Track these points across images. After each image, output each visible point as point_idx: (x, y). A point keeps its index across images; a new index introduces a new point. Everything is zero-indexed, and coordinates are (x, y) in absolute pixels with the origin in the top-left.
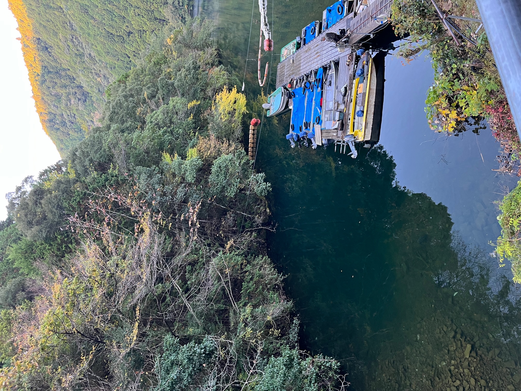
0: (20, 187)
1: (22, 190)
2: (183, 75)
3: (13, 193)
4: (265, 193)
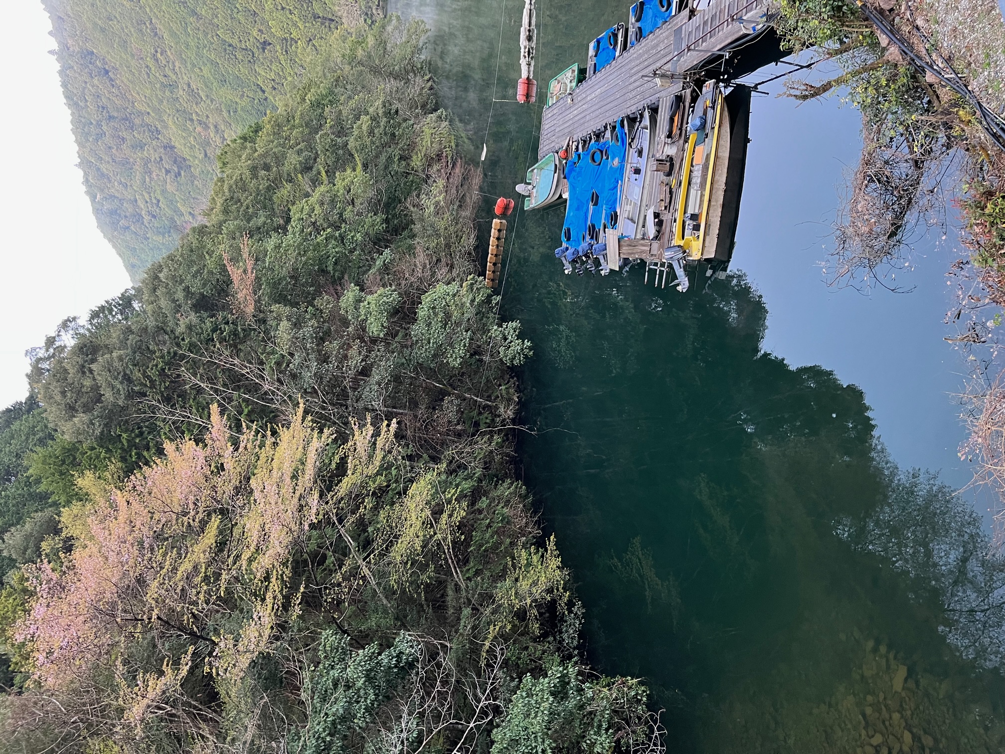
0: (54, 338)
1: (57, 344)
2: (364, 127)
3: (40, 348)
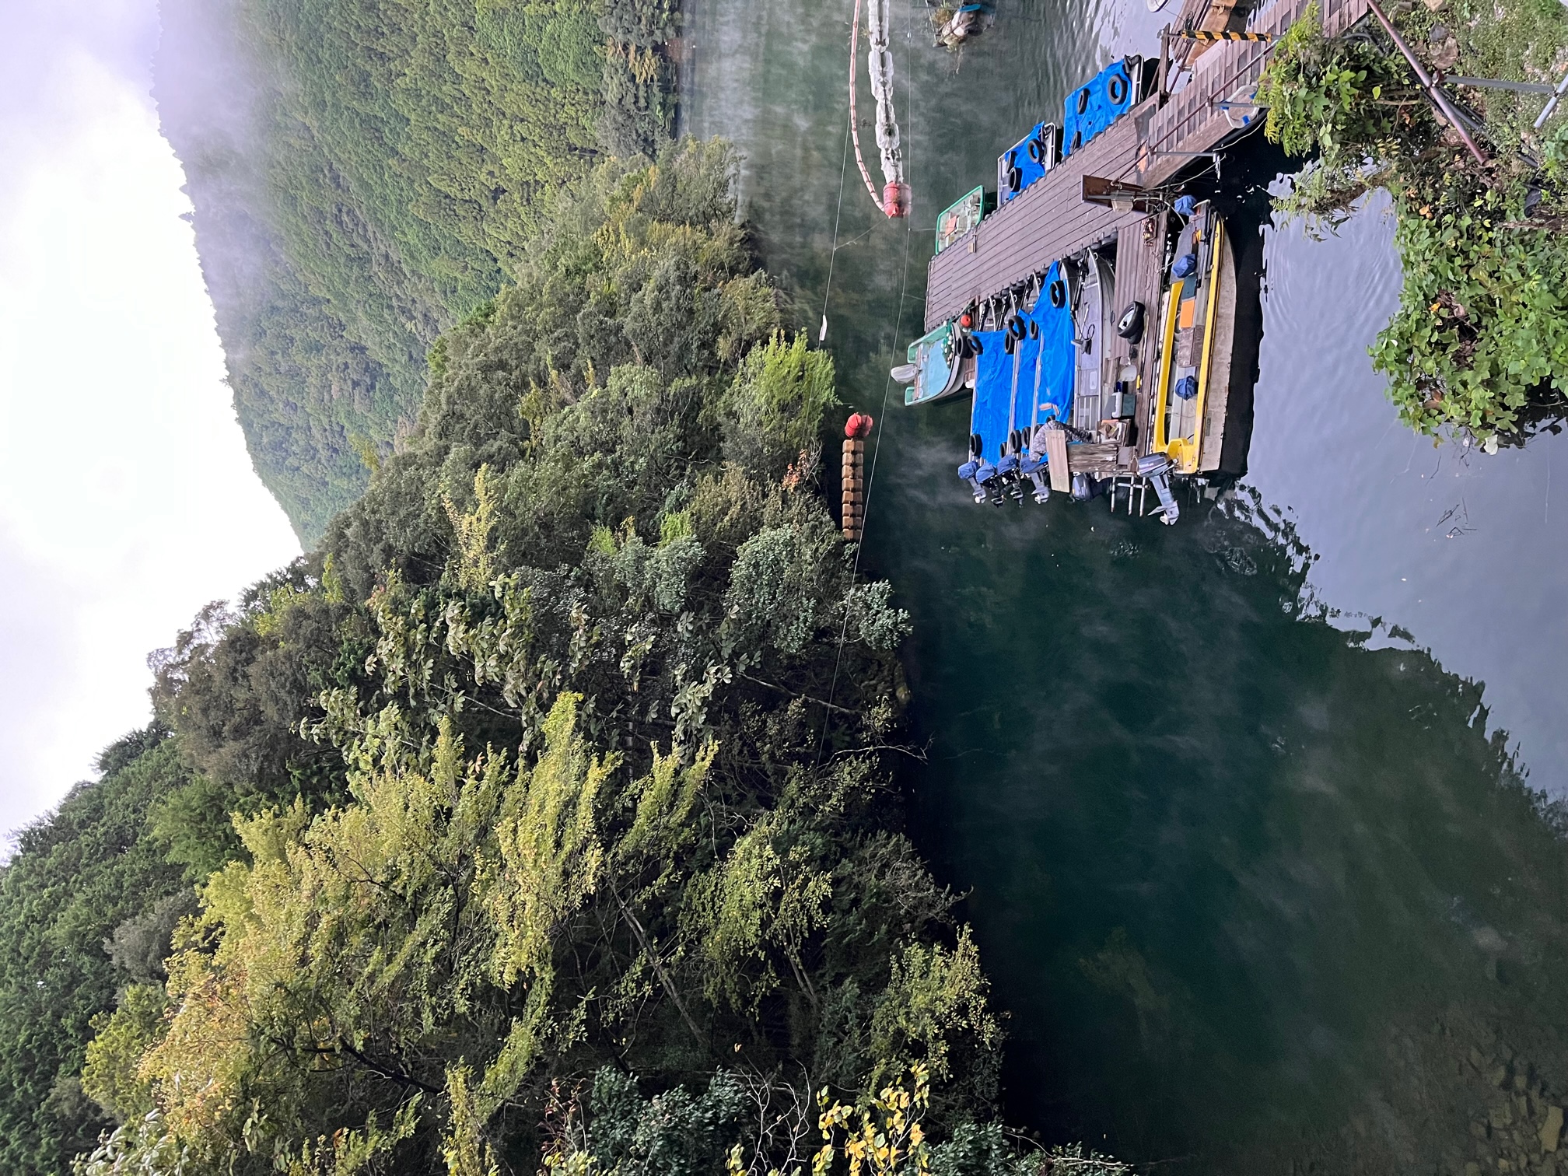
0: (191, 633)
1: (196, 642)
2: (648, 301)
4: (892, 642)
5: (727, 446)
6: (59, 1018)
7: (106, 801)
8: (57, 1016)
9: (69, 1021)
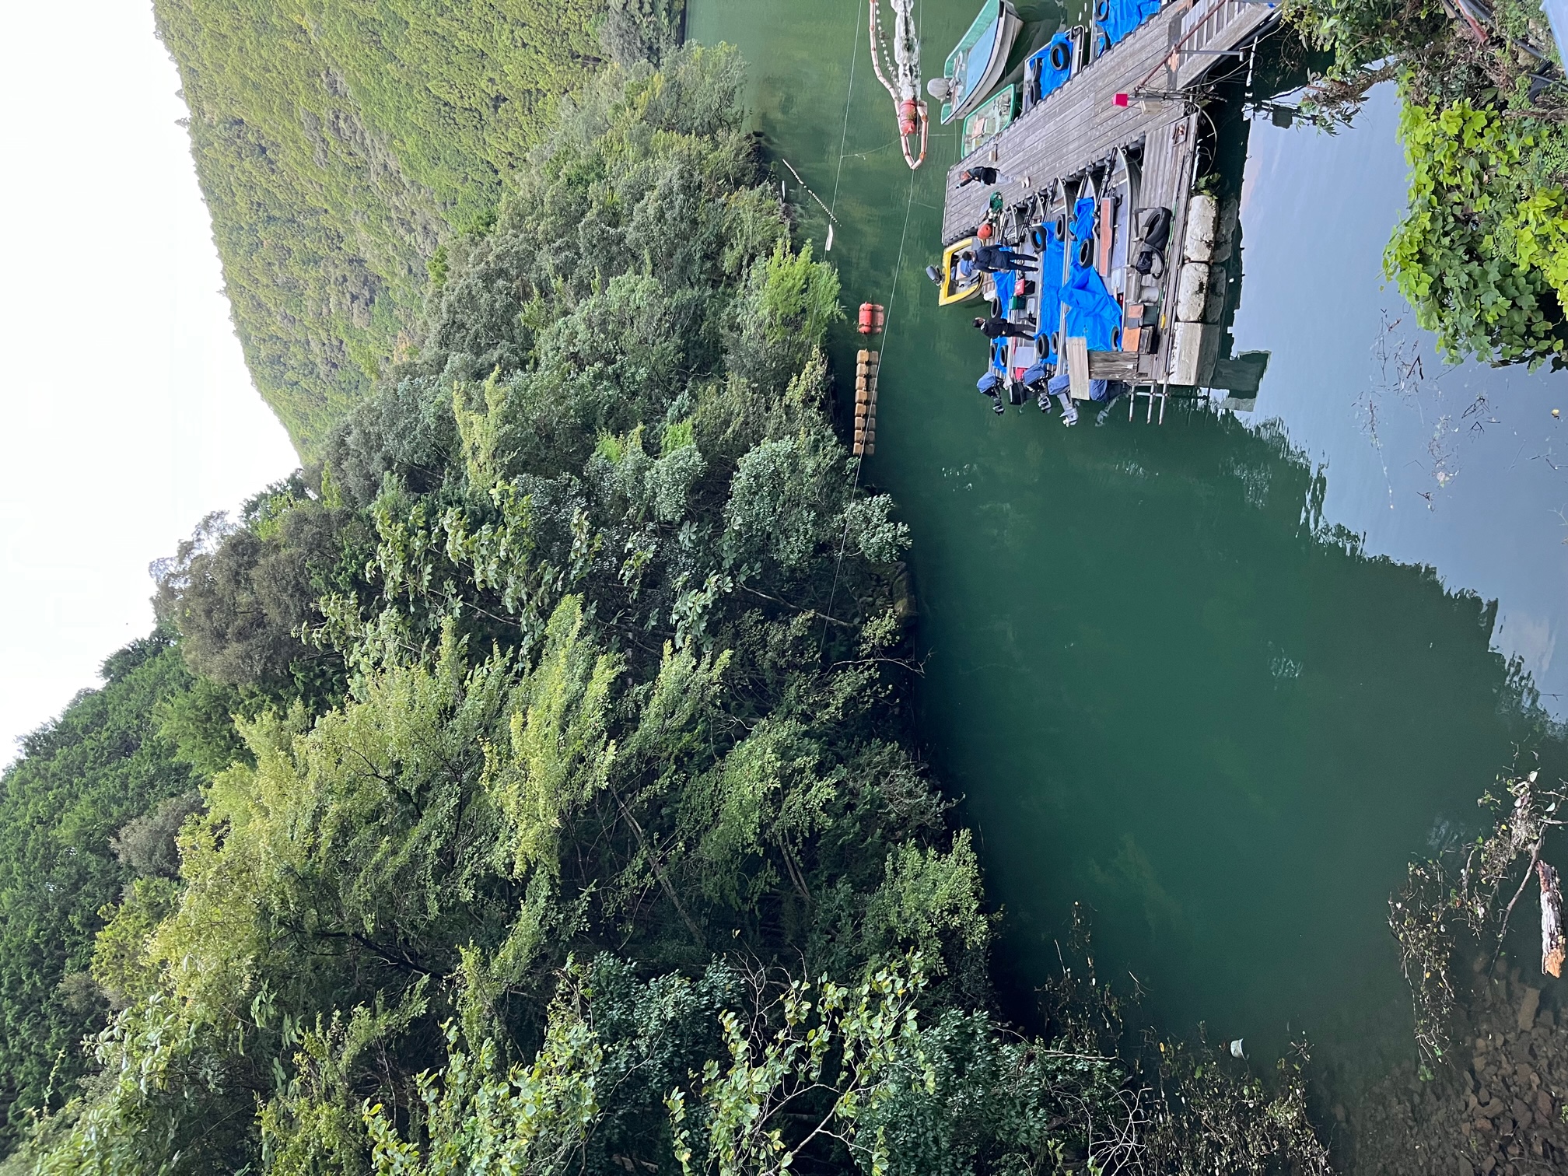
0: (191, 543)
1: (197, 552)
2: (651, 211)
3: (171, 559)
4: (891, 556)
5: (730, 359)
6: (66, 914)
7: (110, 707)
8: (65, 913)
9: (76, 919)
